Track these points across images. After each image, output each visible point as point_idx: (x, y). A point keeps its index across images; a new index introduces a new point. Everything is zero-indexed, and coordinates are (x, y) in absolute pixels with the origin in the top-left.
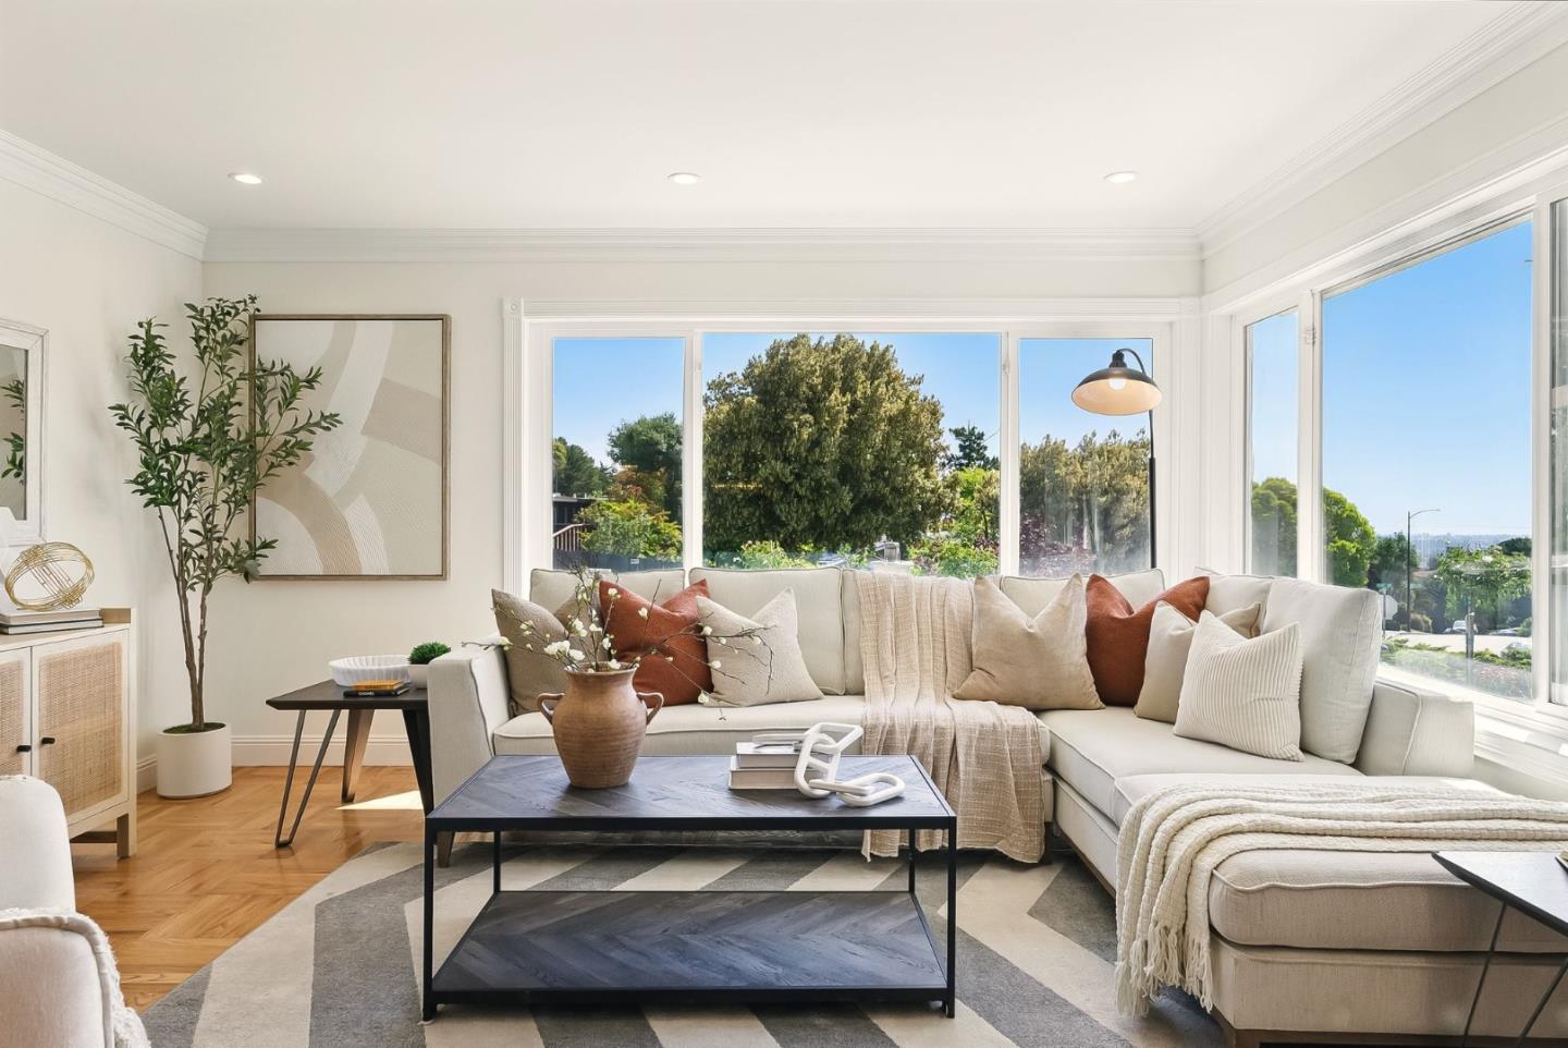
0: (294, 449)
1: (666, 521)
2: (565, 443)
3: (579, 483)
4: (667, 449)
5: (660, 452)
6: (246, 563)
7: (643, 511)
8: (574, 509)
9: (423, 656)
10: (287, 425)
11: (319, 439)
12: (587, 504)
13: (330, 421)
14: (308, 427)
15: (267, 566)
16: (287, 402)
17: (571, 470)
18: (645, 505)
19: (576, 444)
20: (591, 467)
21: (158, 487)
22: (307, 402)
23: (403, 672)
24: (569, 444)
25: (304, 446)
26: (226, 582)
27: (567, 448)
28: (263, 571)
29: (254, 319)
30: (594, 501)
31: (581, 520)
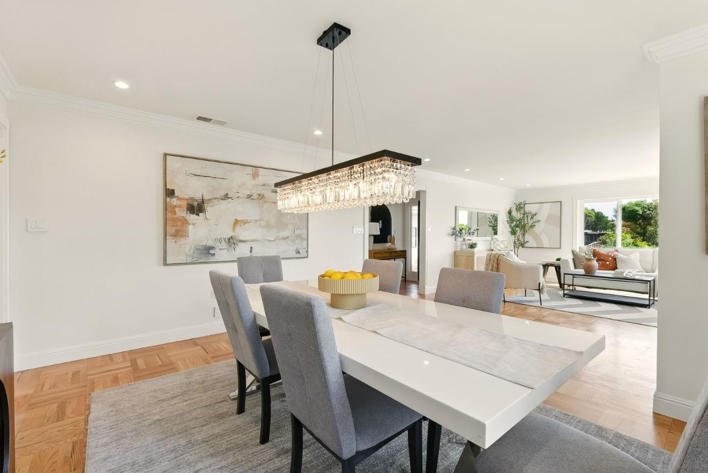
0: (532, 226)
1: (640, 241)
2: (594, 211)
3: (601, 226)
4: (643, 213)
5: (639, 214)
6: (522, 245)
7: (628, 237)
8: (597, 236)
9: (558, 260)
10: (532, 221)
11: (536, 224)
12: (603, 234)
13: (538, 221)
14: (535, 222)
15: (526, 245)
16: (532, 218)
17: (597, 221)
18: (630, 235)
19: (599, 211)
20: (607, 220)
21: (513, 232)
22: (535, 218)
23: (555, 262)
24: (596, 211)
25: (535, 226)
26: (520, 248)
27: (595, 213)
28: (526, 246)
29: (525, 204)
30: (606, 233)
31: (600, 240)
